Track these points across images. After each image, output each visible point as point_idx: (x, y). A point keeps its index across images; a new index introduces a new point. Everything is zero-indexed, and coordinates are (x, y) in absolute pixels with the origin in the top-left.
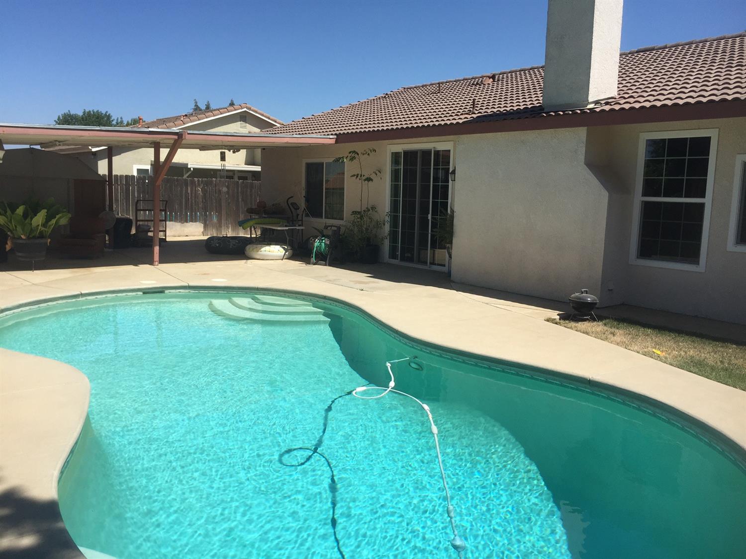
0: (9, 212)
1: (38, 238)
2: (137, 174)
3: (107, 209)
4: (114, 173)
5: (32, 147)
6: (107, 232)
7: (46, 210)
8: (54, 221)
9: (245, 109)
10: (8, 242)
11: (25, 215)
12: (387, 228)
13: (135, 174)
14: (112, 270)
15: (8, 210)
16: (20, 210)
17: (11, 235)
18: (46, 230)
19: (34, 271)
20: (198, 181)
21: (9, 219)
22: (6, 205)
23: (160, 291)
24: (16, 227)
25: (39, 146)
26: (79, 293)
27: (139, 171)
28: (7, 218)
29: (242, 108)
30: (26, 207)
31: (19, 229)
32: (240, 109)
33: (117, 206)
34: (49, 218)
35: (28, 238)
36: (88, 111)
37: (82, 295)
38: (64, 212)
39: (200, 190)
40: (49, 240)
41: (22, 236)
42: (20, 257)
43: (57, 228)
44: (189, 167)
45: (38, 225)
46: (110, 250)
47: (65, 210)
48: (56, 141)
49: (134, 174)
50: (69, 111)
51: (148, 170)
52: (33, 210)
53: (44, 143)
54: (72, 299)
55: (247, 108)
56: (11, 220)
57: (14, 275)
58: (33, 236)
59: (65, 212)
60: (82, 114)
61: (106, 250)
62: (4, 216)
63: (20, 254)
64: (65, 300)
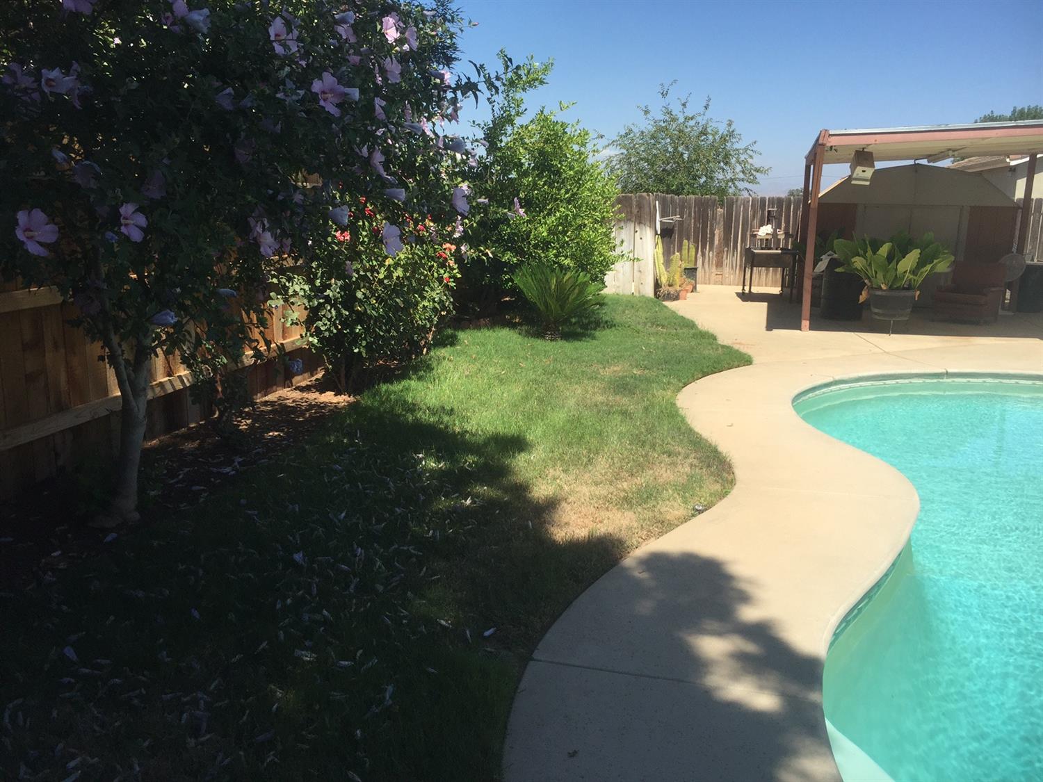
0: (869, 252)
1: (904, 289)
3: (1014, 250)
4: (1035, 196)
5: (917, 162)
6: (1009, 286)
7: (919, 251)
8: (928, 267)
10: (863, 293)
11: (890, 258)
14: (1004, 342)
15: (869, 249)
16: (884, 250)
17: (869, 284)
18: (915, 278)
19: (892, 335)
21: (869, 262)
22: (867, 242)
24: (876, 272)
25: (926, 160)
26: (944, 371)
28: (867, 260)
30: (893, 246)
31: (880, 276)
33: (1034, 247)
34: (921, 263)
35: (891, 288)
36: (1020, 108)
37: (948, 375)
38: (945, 254)
40: (918, 293)
41: (882, 286)
42: (876, 314)
43: (933, 277)
45: (905, 272)
46: (1011, 313)
47: (946, 251)
48: (950, 150)
50: (992, 111)
52: (901, 250)
53: (934, 155)
54: (932, 379)
56: (870, 263)
57: (864, 337)
58: (897, 287)
59: (947, 253)
60: (1010, 115)
61: (1001, 312)
62: (863, 257)
63: (876, 311)
64: (922, 378)
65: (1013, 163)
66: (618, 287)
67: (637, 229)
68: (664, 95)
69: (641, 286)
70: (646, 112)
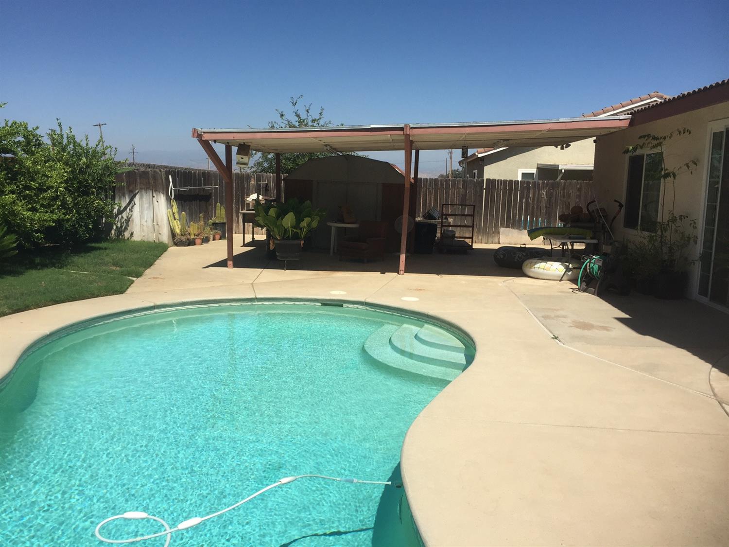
1: (292, 239)
2: (522, 178)
9: (655, 99)
10: (271, 242)
12: (699, 248)
13: (520, 179)
17: (273, 236)
19: (287, 271)
20: (543, 183)
23: (338, 304)
27: (524, 175)
29: (651, 98)
32: (648, 99)
37: (257, 299)
39: (545, 193)
40: (302, 242)
44: (560, 169)
49: (518, 179)
51: (534, 173)
54: (247, 302)
55: (657, 97)
57: (264, 272)
58: (287, 237)
64: (239, 302)
65: (480, 156)
66: (144, 236)
67: (155, 195)
68: (294, 104)
69: (159, 235)
70: (282, 115)
